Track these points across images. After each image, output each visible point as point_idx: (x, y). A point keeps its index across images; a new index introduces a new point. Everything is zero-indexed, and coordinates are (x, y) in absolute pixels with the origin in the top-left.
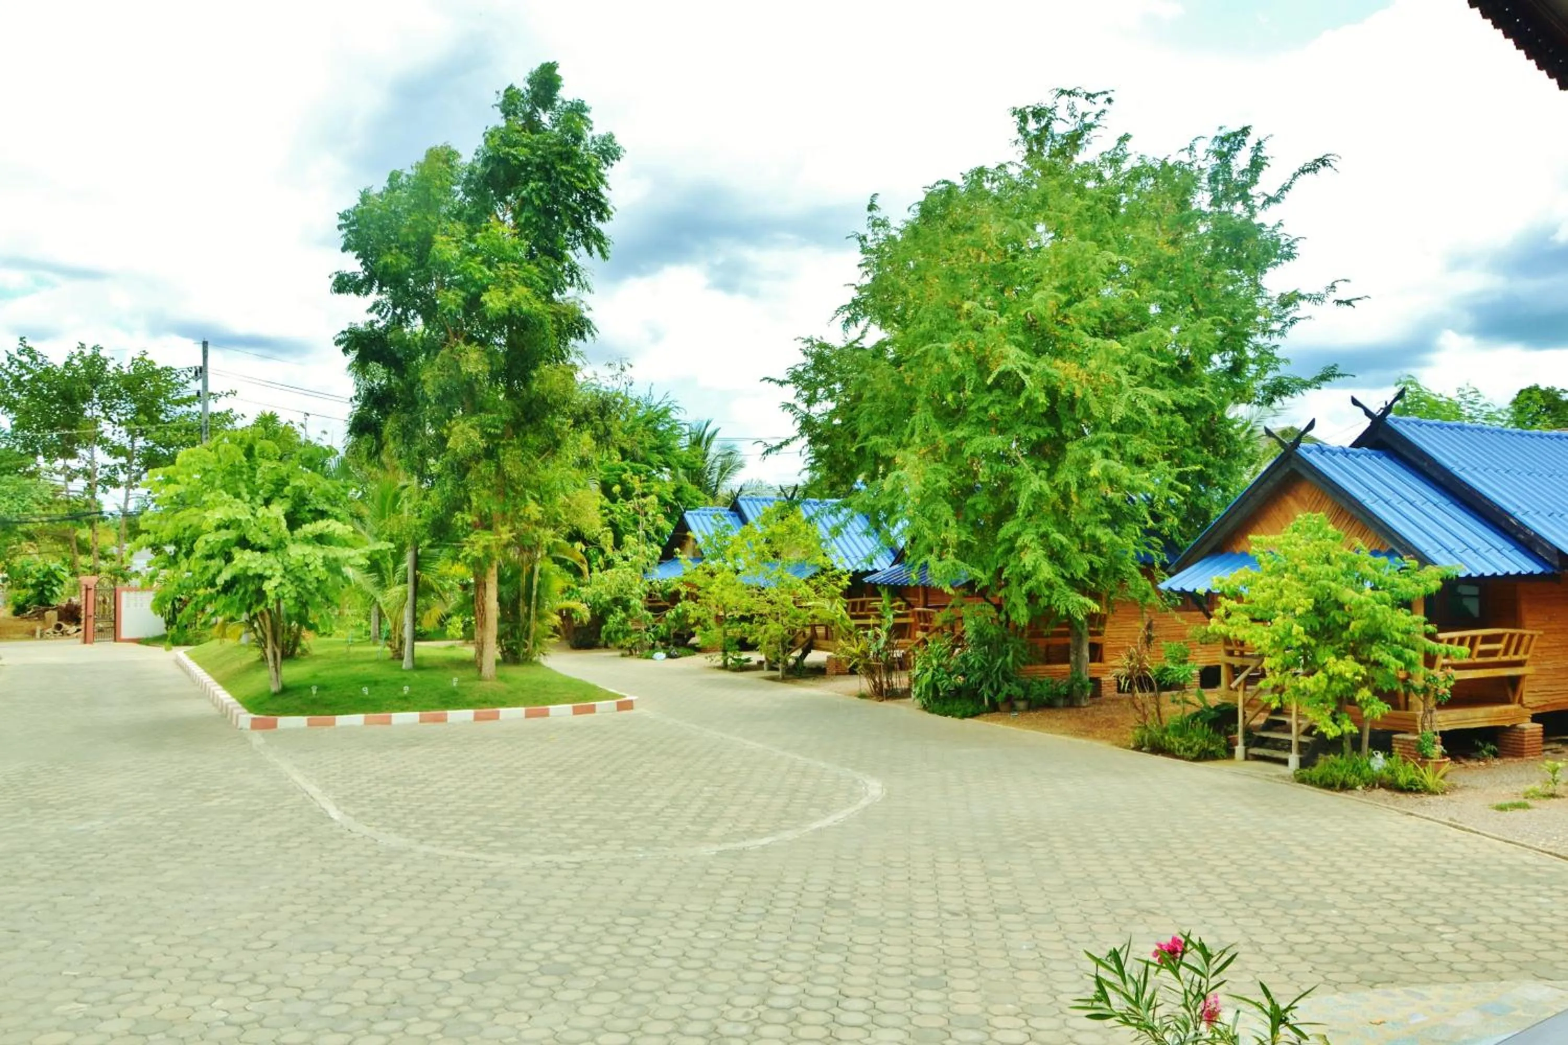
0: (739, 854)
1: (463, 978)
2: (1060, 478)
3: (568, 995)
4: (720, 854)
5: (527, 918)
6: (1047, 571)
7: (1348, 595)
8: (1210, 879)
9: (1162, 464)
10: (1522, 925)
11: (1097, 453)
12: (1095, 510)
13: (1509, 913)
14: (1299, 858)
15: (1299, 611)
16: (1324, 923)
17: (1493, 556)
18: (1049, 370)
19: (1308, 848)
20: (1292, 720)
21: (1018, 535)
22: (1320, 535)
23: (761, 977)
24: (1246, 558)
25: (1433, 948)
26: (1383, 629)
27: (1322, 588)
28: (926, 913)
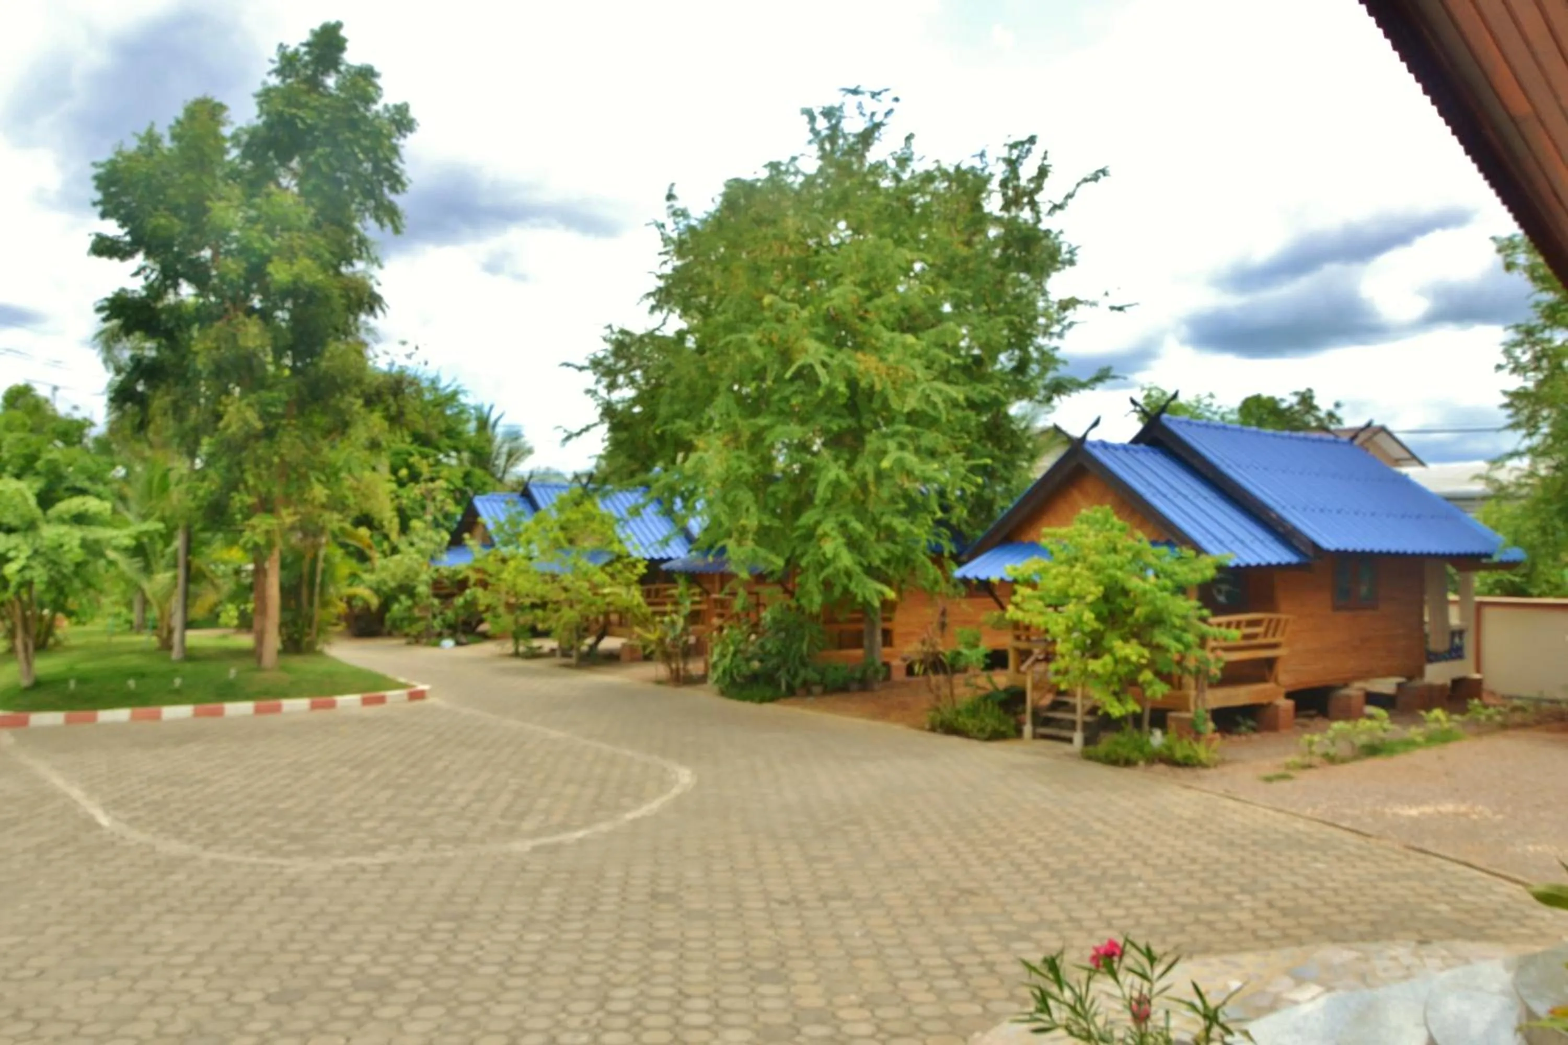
0: (556, 849)
1: (268, 999)
2: (859, 467)
3: (386, 1012)
4: (536, 850)
5: (334, 928)
6: (846, 559)
7: (1134, 583)
8: (1021, 857)
9: (958, 457)
10: (1309, 891)
11: (892, 445)
12: (893, 500)
13: (1294, 879)
14: (1100, 833)
15: (1090, 598)
16: (1134, 895)
17: (1257, 546)
18: (852, 364)
19: (1105, 823)
20: (1078, 701)
21: (818, 523)
22: (1108, 526)
23: (595, 980)
24: (1034, 548)
25: (1235, 915)
26: (1165, 615)
27: (1111, 577)
28: (755, 904)
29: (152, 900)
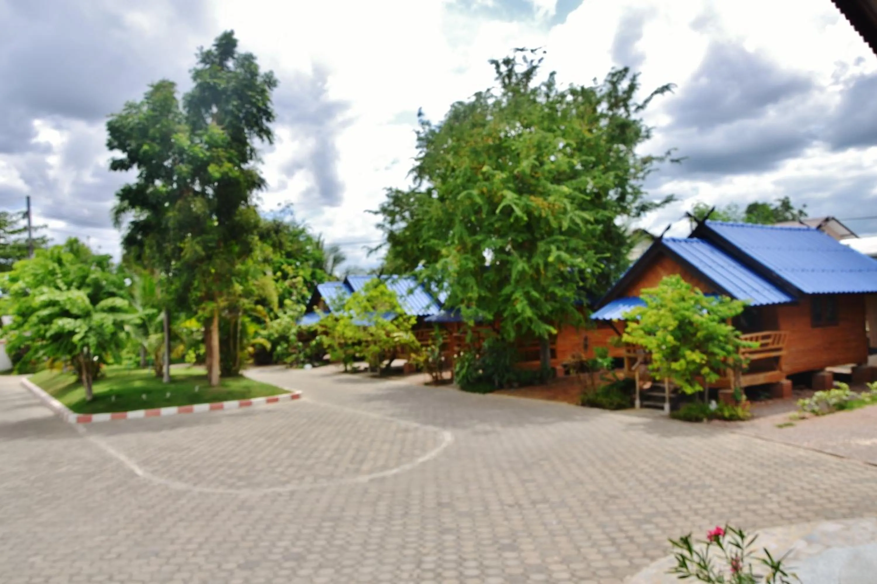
0: (383, 479)
1: (239, 566)
2: (534, 261)
3: (303, 572)
4: (372, 481)
5: (268, 528)
6: (529, 313)
7: (696, 318)
8: (642, 476)
9: (591, 253)
10: (811, 491)
11: (553, 248)
12: (554, 278)
13: (801, 484)
14: (685, 461)
15: (671, 328)
16: (709, 496)
17: (766, 293)
18: (529, 203)
19: (688, 455)
20: (666, 385)
21: (513, 293)
22: (679, 286)
23: (412, 552)
24: (636, 300)
25: (769, 506)
26: (715, 335)
27: (682, 315)
28: (495, 507)
29: (171, 514)
